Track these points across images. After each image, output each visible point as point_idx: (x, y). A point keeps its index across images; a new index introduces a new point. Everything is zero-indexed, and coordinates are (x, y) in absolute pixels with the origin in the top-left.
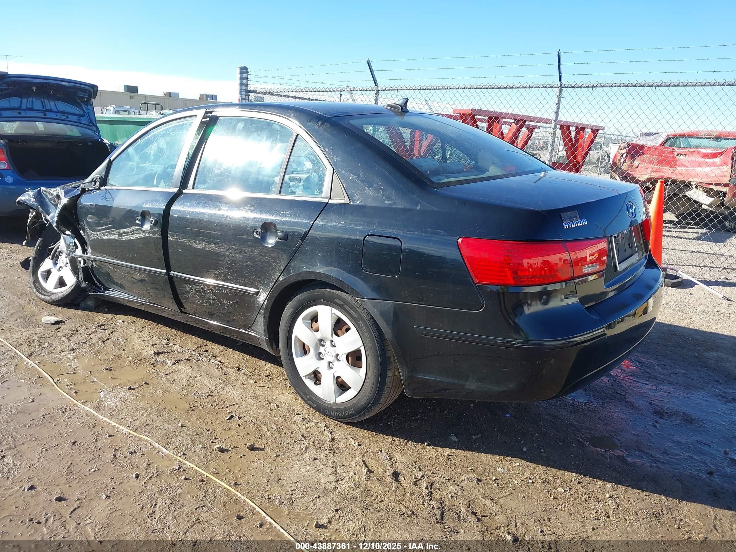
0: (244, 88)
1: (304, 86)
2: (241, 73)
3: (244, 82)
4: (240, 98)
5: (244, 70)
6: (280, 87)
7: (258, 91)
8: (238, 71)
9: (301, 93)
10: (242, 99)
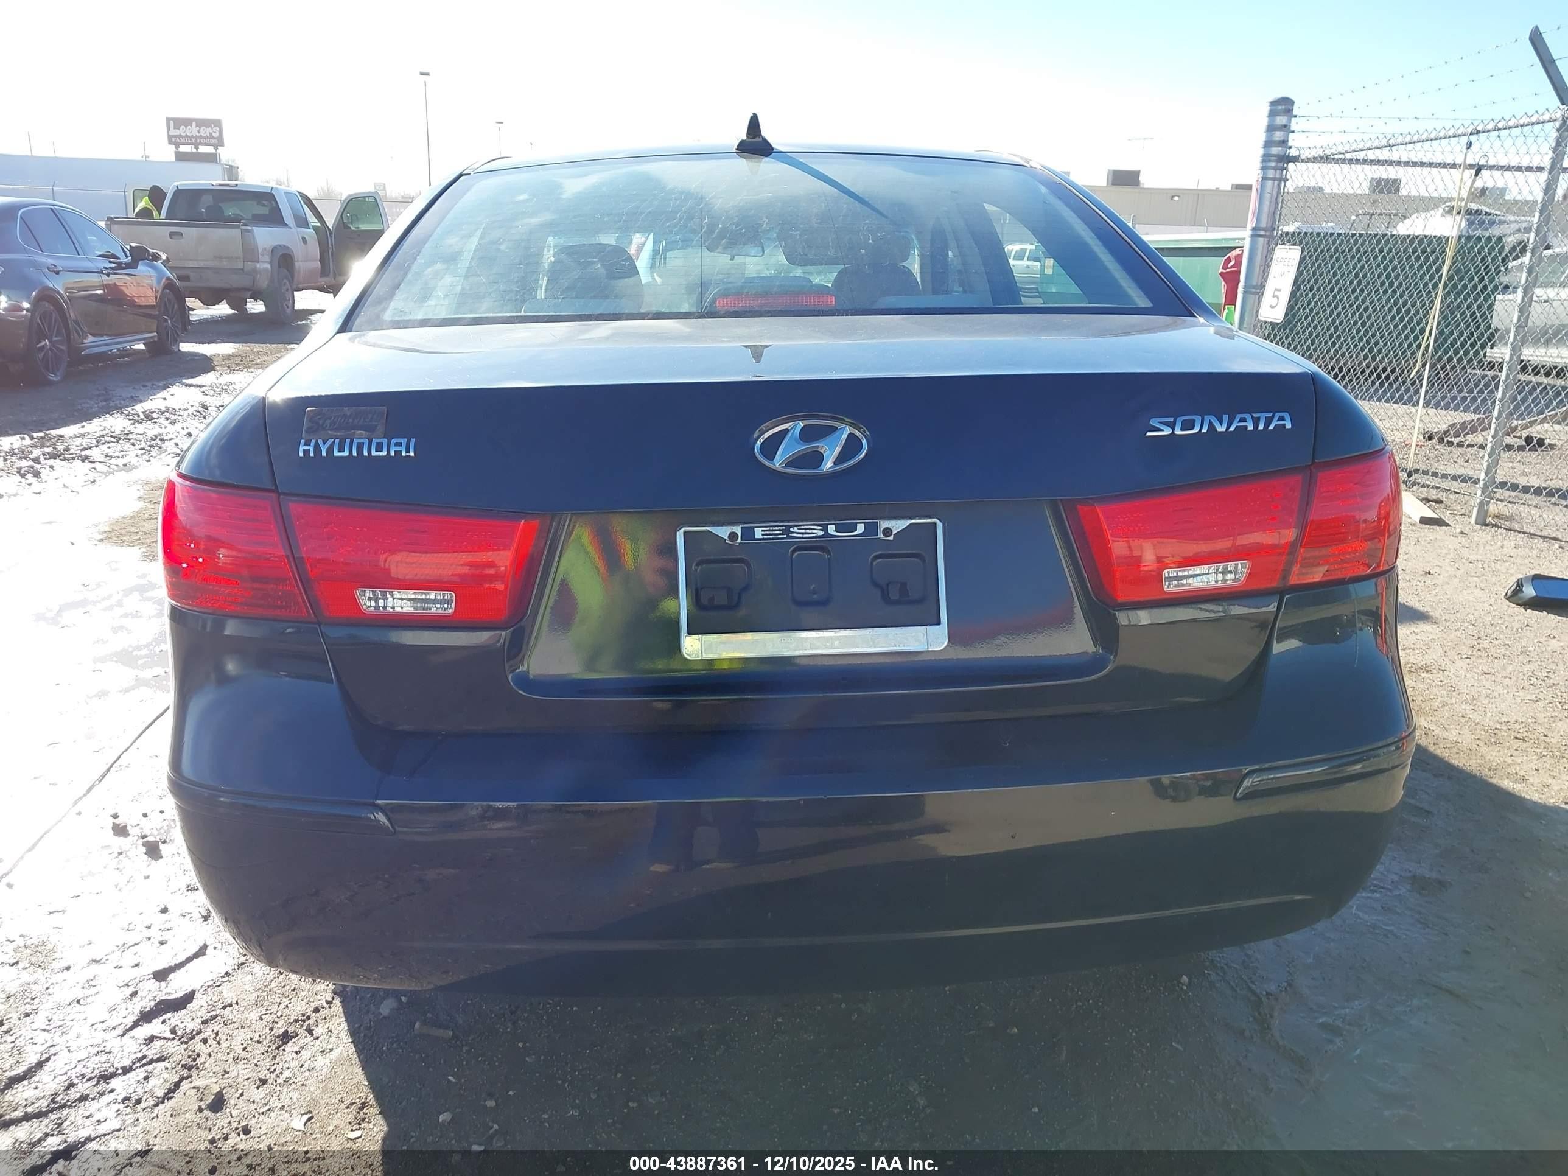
0: (1275, 150)
1: (1394, 129)
2: (1272, 114)
3: (1278, 136)
4: (1260, 177)
5: (1283, 107)
6: (1345, 138)
7: (1303, 157)
8: (1266, 109)
9: (1386, 151)
10: (1264, 179)
